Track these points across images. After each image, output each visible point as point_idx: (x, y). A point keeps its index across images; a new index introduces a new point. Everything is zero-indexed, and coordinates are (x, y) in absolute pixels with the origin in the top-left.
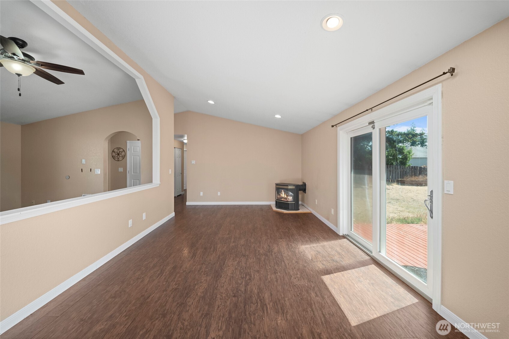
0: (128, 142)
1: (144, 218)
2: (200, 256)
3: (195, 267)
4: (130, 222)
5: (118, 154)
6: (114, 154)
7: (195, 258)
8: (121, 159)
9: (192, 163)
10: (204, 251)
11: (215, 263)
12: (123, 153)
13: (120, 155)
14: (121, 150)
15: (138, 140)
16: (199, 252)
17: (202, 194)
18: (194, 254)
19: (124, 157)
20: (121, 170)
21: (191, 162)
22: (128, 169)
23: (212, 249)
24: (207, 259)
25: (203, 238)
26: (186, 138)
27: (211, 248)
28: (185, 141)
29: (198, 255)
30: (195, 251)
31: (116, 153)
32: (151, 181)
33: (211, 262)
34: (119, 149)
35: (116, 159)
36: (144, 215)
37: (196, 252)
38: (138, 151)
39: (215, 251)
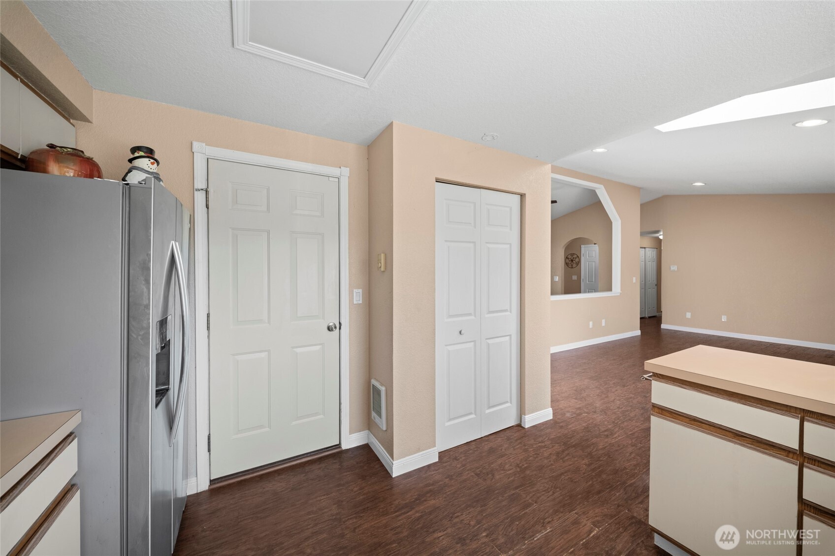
0: (583, 246)
1: (603, 324)
4: (591, 323)
5: (572, 261)
6: (567, 261)
8: (574, 265)
9: (672, 268)
12: (577, 260)
13: (574, 262)
14: (575, 256)
15: (595, 244)
17: (689, 315)
19: (579, 263)
20: (575, 278)
21: (670, 268)
22: (582, 277)
26: (662, 233)
28: (661, 237)
31: (570, 260)
32: (610, 289)
34: (572, 255)
35: (570, 266)
36: (603, 321)
38: (594, 256)
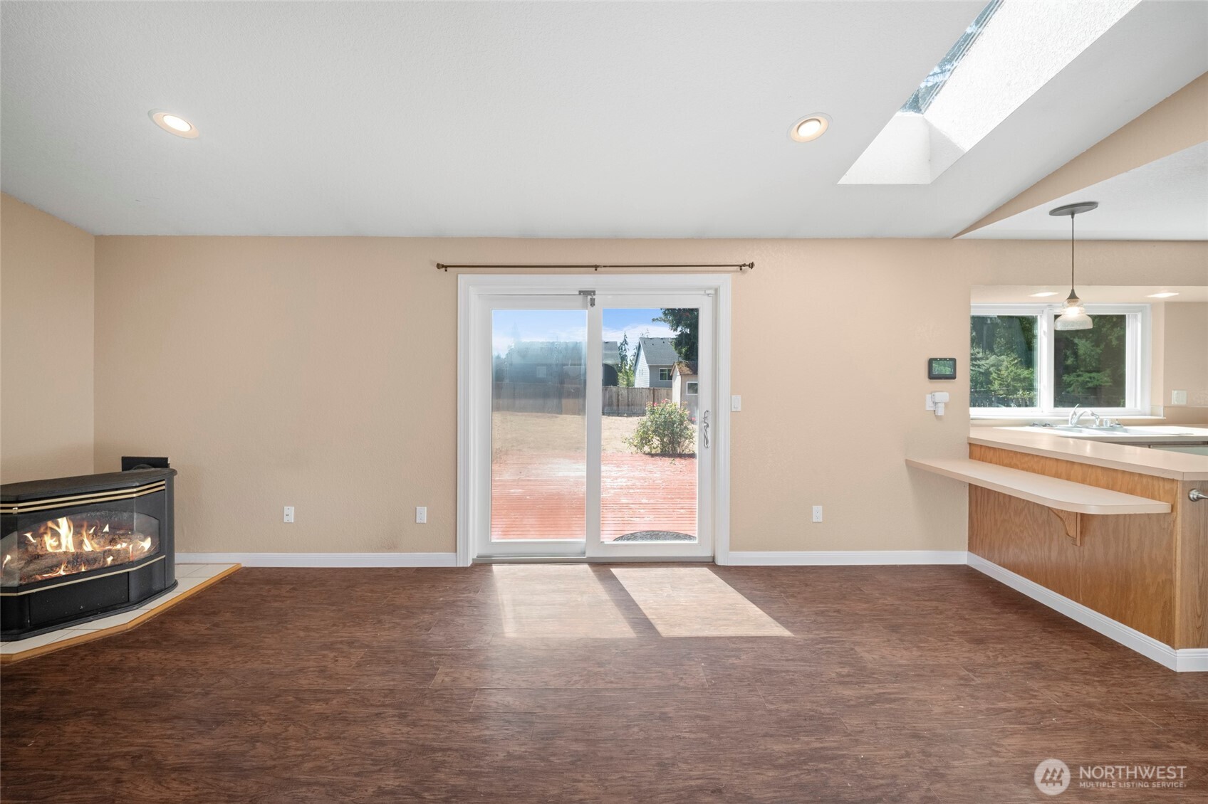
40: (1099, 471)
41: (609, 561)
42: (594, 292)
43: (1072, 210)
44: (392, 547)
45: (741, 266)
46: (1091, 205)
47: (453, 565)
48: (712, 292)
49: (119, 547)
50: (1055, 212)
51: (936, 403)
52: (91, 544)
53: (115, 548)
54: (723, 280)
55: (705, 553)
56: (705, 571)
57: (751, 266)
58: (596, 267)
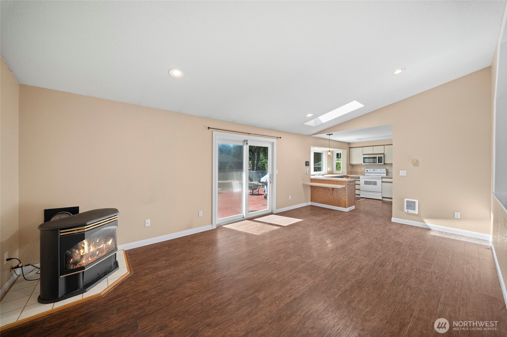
2: (353, 265)
3: (360, 258)
7: (360, 266)
10: (346, 269)
11: (340, 253)
16: (353, 270)
18: (360, 271)
23: (336, 266)
24: (347, 259)
25: (340, 293)
27: (337, 268)
29: (355, 267)
30: (357, 273)
33: (343, 256)
37: (357, 271)
39: (333, 263)
40: (335, 182)
41: (252, 218)
42: (247, 141)
43: (330, 135)
44: (190, 227)
45: (278, 137)
46: (332, 134)
47: (211, 229)
48: (272, 143)
49: (101, 246)
50: (327, 135)
51: (307, 171)
52: (93, 248)
53: (100, 247)
54: (274, 140)
55: (270, 211)
56: (272, 215)
57: (280, 138)
58: (249, 134)
